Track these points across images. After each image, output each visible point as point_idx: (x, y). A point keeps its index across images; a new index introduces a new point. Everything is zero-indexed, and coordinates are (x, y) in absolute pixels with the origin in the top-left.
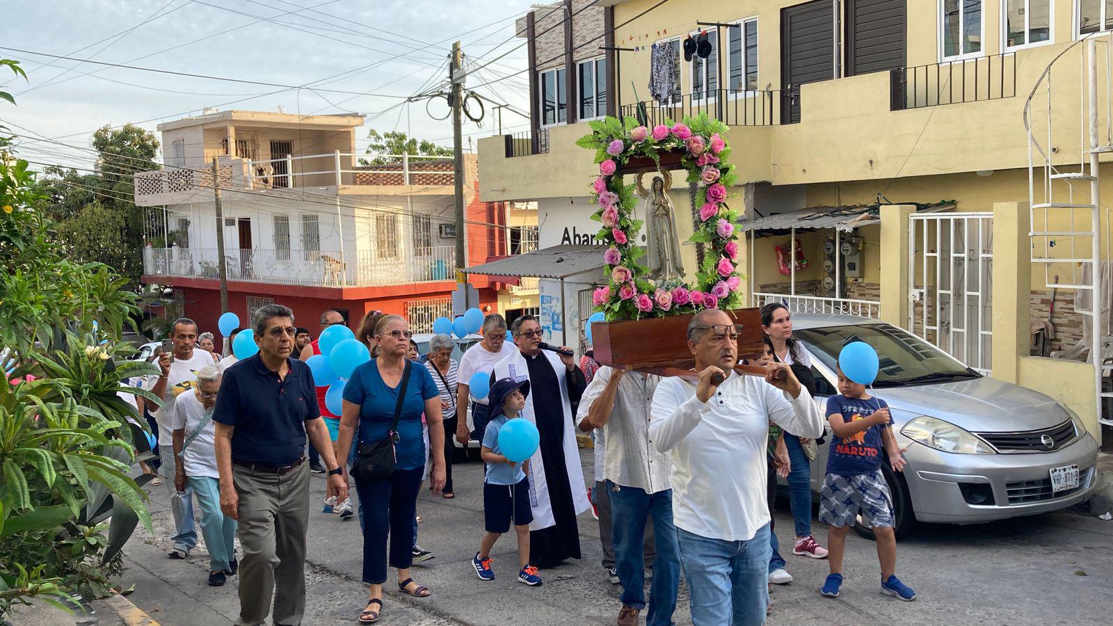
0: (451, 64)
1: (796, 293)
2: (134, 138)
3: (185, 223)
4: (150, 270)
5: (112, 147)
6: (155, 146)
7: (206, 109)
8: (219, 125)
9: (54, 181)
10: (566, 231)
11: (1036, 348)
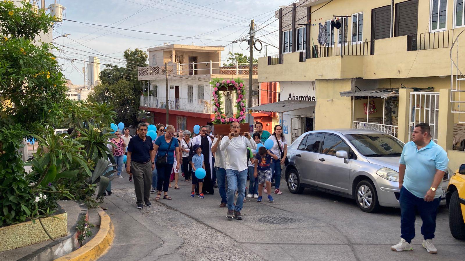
0: (250, 28)
1: (369, 122)
2: (139, 54)
3: (156, 87)
4: (142, 104)
5: (130, 57)
6: (146, 57)
7: (165, 44)
8: (169, 50)
9: (109, 69)
10: (290, 94)
11: (461, 147)
